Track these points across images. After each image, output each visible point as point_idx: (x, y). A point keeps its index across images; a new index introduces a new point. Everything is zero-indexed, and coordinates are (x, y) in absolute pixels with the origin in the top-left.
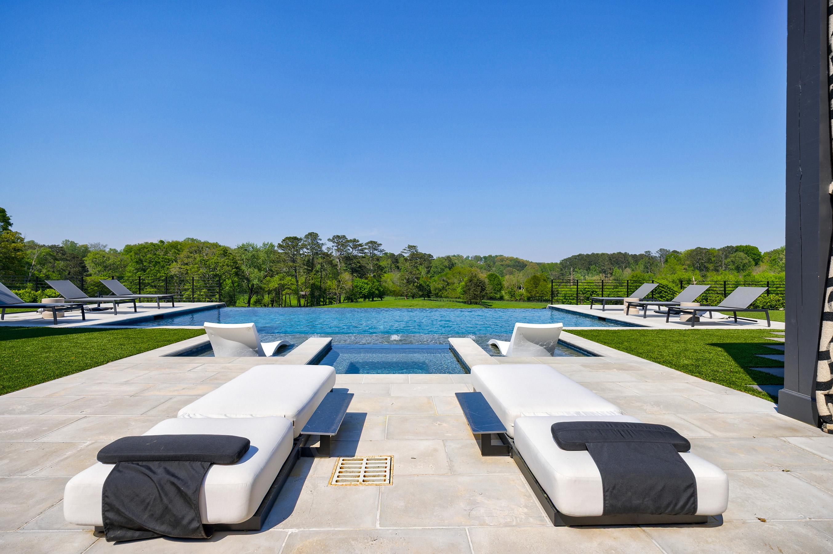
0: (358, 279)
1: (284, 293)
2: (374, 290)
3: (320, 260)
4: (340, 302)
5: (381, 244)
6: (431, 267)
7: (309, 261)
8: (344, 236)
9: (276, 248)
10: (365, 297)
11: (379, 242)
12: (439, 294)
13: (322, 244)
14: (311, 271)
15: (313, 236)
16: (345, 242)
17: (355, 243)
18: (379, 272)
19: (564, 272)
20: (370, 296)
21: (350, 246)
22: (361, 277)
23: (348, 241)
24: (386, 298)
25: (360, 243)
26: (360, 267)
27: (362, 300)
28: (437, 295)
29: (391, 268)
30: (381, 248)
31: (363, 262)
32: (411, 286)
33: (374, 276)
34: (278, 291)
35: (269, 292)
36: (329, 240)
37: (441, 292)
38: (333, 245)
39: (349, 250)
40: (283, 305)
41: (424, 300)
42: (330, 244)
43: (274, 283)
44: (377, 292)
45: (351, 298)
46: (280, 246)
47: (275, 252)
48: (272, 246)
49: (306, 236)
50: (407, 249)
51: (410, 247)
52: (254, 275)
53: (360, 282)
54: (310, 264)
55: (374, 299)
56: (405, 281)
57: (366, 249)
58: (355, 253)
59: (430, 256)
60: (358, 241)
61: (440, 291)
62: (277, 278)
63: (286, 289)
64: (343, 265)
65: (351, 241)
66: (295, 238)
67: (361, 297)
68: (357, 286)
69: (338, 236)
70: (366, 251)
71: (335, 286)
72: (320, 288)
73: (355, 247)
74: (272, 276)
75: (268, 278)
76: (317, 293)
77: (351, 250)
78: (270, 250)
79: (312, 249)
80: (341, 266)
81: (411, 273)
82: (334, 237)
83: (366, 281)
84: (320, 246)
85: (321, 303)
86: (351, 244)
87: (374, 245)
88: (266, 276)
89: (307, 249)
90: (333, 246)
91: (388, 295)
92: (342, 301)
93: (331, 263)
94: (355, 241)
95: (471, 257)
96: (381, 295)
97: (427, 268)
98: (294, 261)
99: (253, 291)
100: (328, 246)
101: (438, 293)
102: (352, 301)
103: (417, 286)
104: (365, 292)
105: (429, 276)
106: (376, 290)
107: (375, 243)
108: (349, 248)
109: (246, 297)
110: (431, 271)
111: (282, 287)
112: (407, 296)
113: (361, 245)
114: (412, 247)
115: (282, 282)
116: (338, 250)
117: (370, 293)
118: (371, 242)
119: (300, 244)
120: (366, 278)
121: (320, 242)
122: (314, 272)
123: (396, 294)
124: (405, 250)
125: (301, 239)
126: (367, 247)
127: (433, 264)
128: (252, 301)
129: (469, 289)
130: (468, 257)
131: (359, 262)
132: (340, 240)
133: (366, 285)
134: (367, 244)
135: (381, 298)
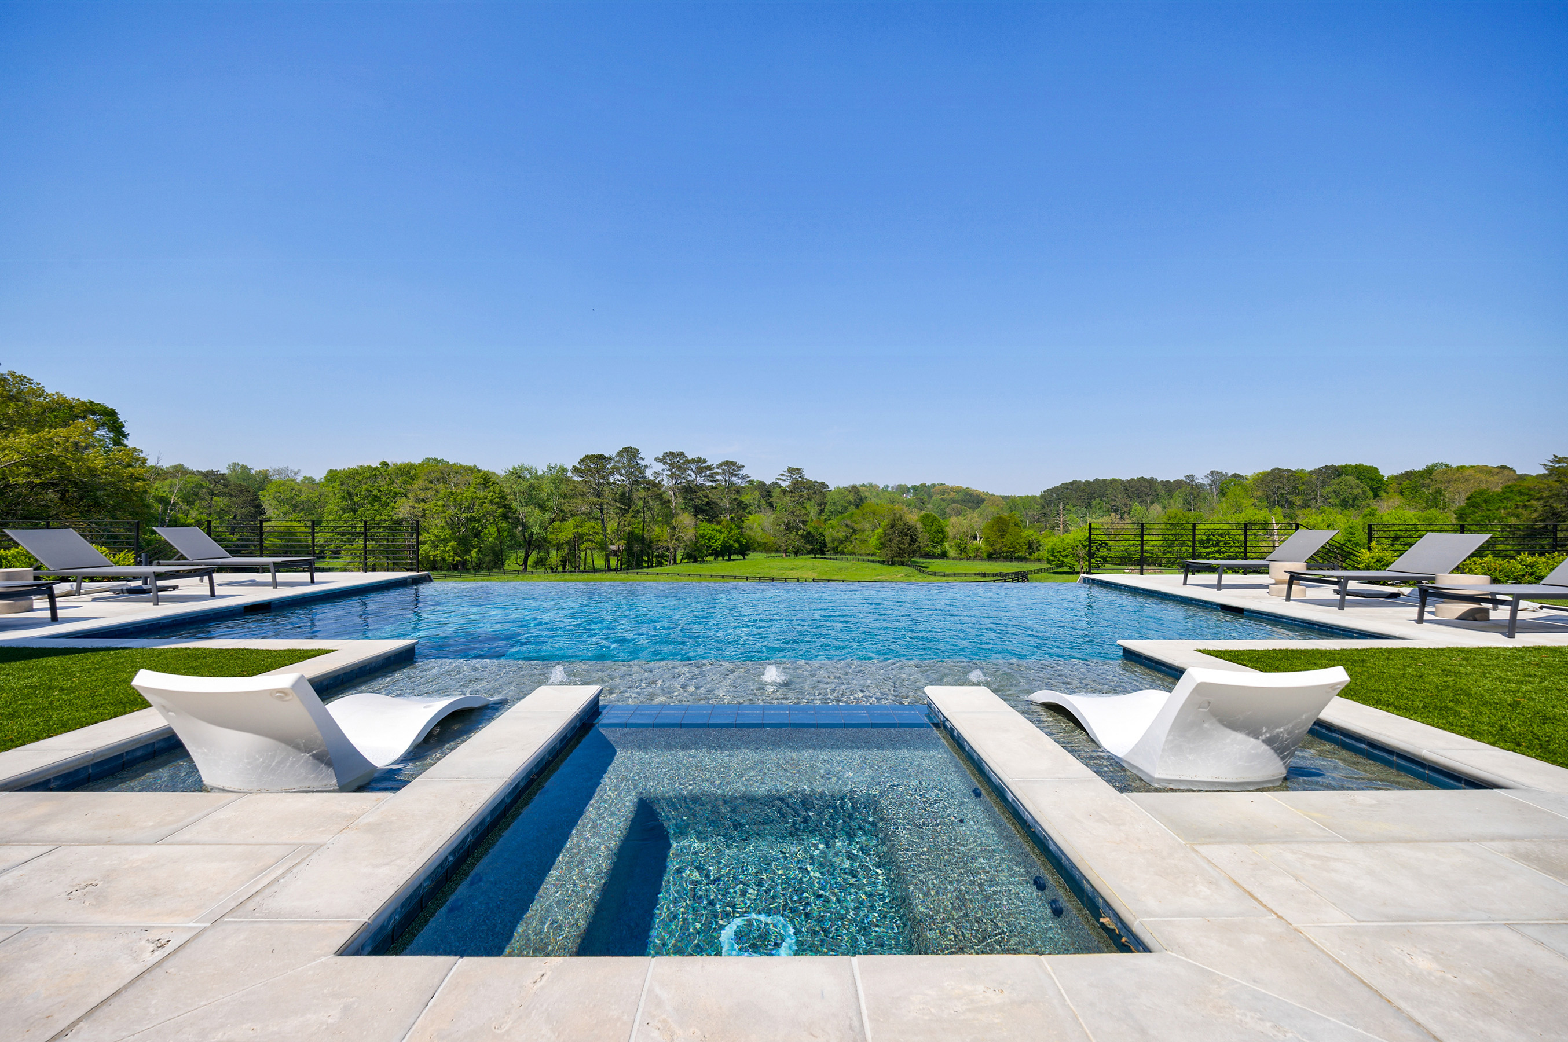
0: (705, 524)
1: (582, 547)
2: (731, 542)
3: (643, 494)
4: (675, 562)
5: (743, 466)
6: (826, 504)
7: (623, 494)
8: (682, 454)
9: (569, 474)
10: (717, 554)
11: (739, 463)
12: (840, 549)
13: (646, 466)
14: (627, 511)
15: (631, 453)
16: (684, 463)
17: (701, 465)
18: (740, 512)
19: (1047, 510)
20: (725, 552)
21: (692, 469)
22: (710, 521)
23: (688, 461)
24: (752, 555)
25: (708, 463)
26: (708, 504)
27: (712, 558)
28: (836, 551)
29: (759, 506)
30: (743, 472)
31: (713, 497)
32: (792, 535)
33: (732, 519)
34: (574, 545)
35: (559, 547)
36: (657, 459)
37: (842, 546)
38: (664, 467)
39: (690, 476)
40: (582, 568)
41: (815, 558)
42: (659, 467)
43: (566, 531)
44: (736, 545)
45: (694, 556)
46: (576, 470)
47: (568, 480)
48: (565, 470)
49: (620, 454)
50: (786, 474)
51: (791, 470)
52: (534, 518)
53: (708, 529)
54: (625, 500)
55: (732, 557)
56: (783, 527)
57: (718, 474)
58: (700, 480)
59: (824, 485)
60: (705, 461)
61: (842, 543)
62: (571, 522)
63: (586, 541)
64: (680, 500)
65: (693, 461)
66: (601, 457)
67: (711, 555)
68: (703, 536)
69: (672, 453)
70: (719, 477)
71: (666, 536)
72: (642, 540)
73: (700, 471)
74: (563, 520)
75: (557, 524)
76: (636, 548)
77: (694, 476)
78: (559, 477)
79: (629, 475)
80: (676, 502)
81: (793, 513)
82: (667, 455)
83: (718, 527)
84: (641, 470)
85: (644, 565)
86: (693, 466)
87: (732, 468)
88: (552, 521)
89: (621, 475)
90: (663, 470)
91: (754, 550)
92: (678, 561)
93: (659, 497)
94: (700, 460)
95: (892, 487)
96: (744, 550)
97: (820, 505)
98: (599, 495)
99: (531, 544)
100: (654, 470)
101: (837, 547)
102: (695, 561)
103: (802, 536)
104: (717, 545)
105: (823, 518)
106: (734, 542)
107: (733, 464)
108: (690, 472)
109: (521, 554)
110: (826, 510)
111: (579, 539)
112: (785, 551)
113: (709, 468)
114: (794, 470)
115: (580, 530)
116: (672, 476)
117: (725, 546)
118: (727, 463)
119: (609, 466)
120: (719, 523)
121: (642, 463)
122: (630, 515)
123: (767, 548)
124: (782, 475)
125: (610, 459)
126: (719, 471)
127: (829, 499)
128: (531, 561)
129: (890, 540)
130: (887, 487)
131: (706, 496)
132: (675, 460)
133: (718, 534)
134: (719, 466)
135: (744, 555)
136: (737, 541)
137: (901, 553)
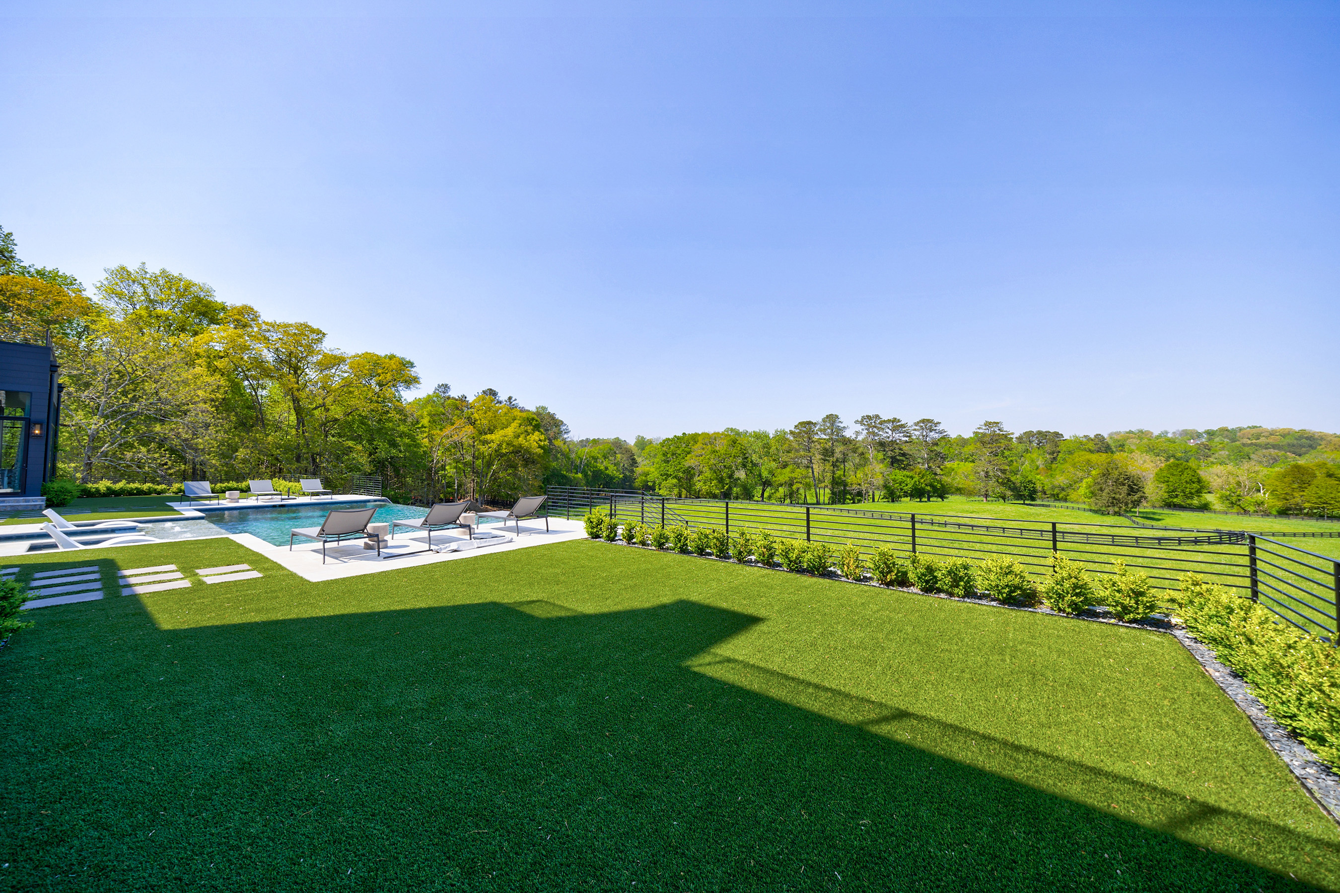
0: (897, 471)
1: (794, 487)
2: (923, 485)
3: (841, 448)
4: (873, 501)
5: (939, 423)
7: (826, 448)
8: (877, 416)
9: (788, 436)
10: (912, 495)
11: (936, 420)
12: (1060, 496)
13: (844, 427)
14: (829, 461)
15: (832, 419)
16: (880, 423)
17: (897, 425)
20: (920, 494)
21: (888, 428)
22: (904, 469)
23: (884, 422)
24: (952, 499)
25: (903, 423)
26: (902, 455)
27: (907, 499)
28: (1056, 497)
30: (940, 427)
31: (905, 448)
32: (993, 482)
33: (930, 467)
34: (790, 484)
36: (857, 422)
37: (1064, 493)
39: (887, 433)
41: (1024, 504)
42: (859, 427)
43: (783, 476)
44: (929, 488)
45: (890, 496)
46: (791, 432)
47: (787, 439)
49: (824, 420)
50: (984, 428)
51: (988, 424)
52: (766, 467)
53: (899, 475)
54: (827, 453)
55: (931, 499)
56: (982, 475)
57: (915, 430)
58: (897, 436)
59: (1057, 435)
60: (899, 421)
61: (1063, 489)
62: (788, 469)
63: (796, 482)
64: (876, 452)
65: (889, 421)
66: (809, 423)
67: (906, 496)
68: (896, 481)
69: (868, 417)
70: (915, 433)
72: (843, 483)
73: (895, 429)
74: (784, 467)
75: (779, 470)
77: (890, 432)
78: (781, 437)
79: (831, 434)
80: (873, 454)
82: (864, 418)
83: (911, 474)
84: (841, 429)
85: (848, 501)
86: (890, 425)
87: (928, 424)
88: (776, 468)
89: (825, 435)
90: (863, 430)
91: (952, 494)
92: (876, 500)
93: (856, 450)
94: (895, 420)
96: (941, 493)
98: (810, 450)
100: (852, 430)
101: (1058, 495)
102: (894, 501)
103: (1002, 483)
104: (910, 488)
106: (926, 485)
107: (929, 421)
108: (887, 430)
110: (1058, 459)
111: (791, 481)
112: (986, 496)
113: (903, 426)
114: (990, 423)
115: (793, 475)
116: (869, 434)
117: (917, 489)
118: (923, 421)
119: (815, 429)
120: (912, 470)
121: (842, 425)
123: (967, 493)
124: (979, 428)
125: (816, 423)
126: (917, 428)
127: (1063, 447)
128: (766, 495)
129: (1101, 490)
130: (1167, 433)
131: (900, 449)
132: (871, 422)
133: (908, 479)
134: (916, 424)
135: (942, 498)
136: (932, 486)
137: (1114, 502)
